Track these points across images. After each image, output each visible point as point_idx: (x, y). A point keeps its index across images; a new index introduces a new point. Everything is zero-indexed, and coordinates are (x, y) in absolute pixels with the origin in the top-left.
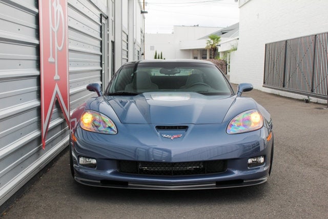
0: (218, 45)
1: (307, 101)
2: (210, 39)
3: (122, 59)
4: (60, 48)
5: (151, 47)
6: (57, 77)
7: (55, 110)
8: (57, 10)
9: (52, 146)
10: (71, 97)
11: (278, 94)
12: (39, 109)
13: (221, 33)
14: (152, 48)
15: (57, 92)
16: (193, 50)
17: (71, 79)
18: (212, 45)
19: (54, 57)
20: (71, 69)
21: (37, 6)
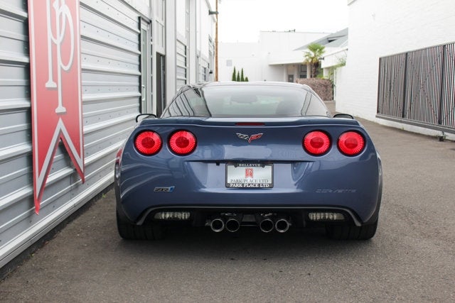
0: (321, 59)
1: (441, 139)
2: (308, 50)
3: (177, 79)
4: (66, 68)
5: (227, 61)
6: (60, 109)
7: (58, 156)
8: (61, 13)
9: (54, 208)
10: (85, 138)
11: (401, 128)
12: (30, 156)
13: (327, 41)
14: (229, 63)
15: (61, 131)
16: (287, 66)
17: (84, 112)
18: (312, 58)
19: (55, 80)
20: (86, 97)
21: (26, 8)
